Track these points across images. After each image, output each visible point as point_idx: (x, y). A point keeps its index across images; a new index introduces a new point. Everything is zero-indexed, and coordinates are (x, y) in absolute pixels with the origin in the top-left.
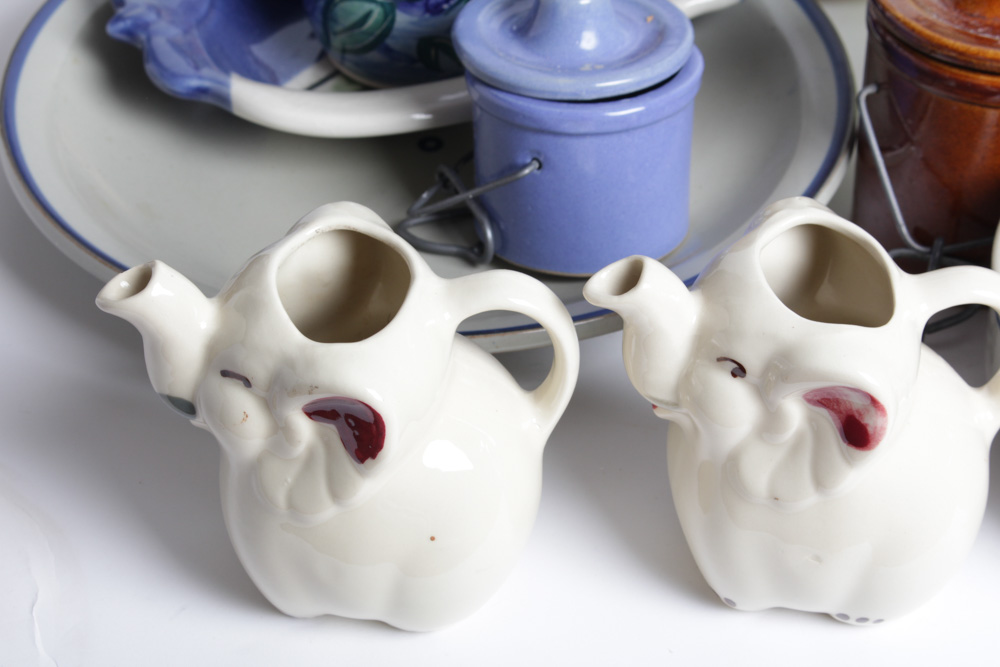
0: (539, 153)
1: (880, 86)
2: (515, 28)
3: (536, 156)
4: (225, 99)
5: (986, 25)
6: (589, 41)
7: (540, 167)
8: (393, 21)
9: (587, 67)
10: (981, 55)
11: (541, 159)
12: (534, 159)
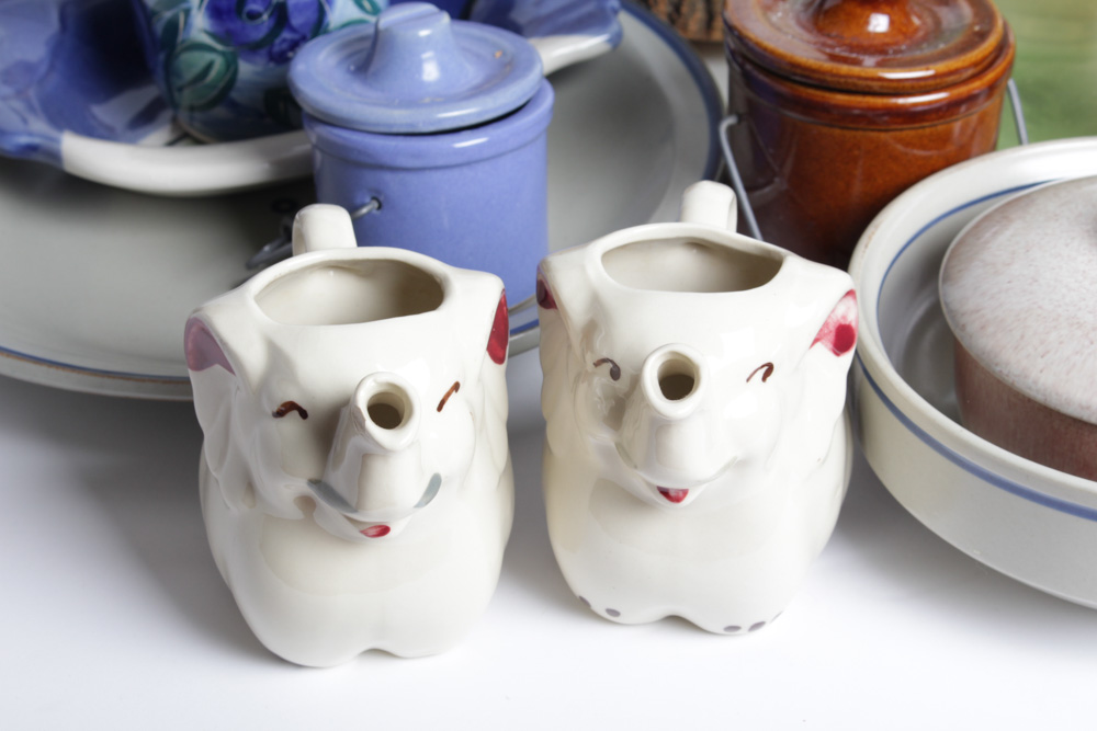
0: (379, 192)
1: (740, 118)
2: (352, 68)
3: (374, 195)
4: (56, 156)
5: (845, 45)
6: (430, 72)
7: (380, 207)
8: (236, 72)
9: (427, 100)
10: (835, 71)
11: (382, 198)
12: (374, 198)
